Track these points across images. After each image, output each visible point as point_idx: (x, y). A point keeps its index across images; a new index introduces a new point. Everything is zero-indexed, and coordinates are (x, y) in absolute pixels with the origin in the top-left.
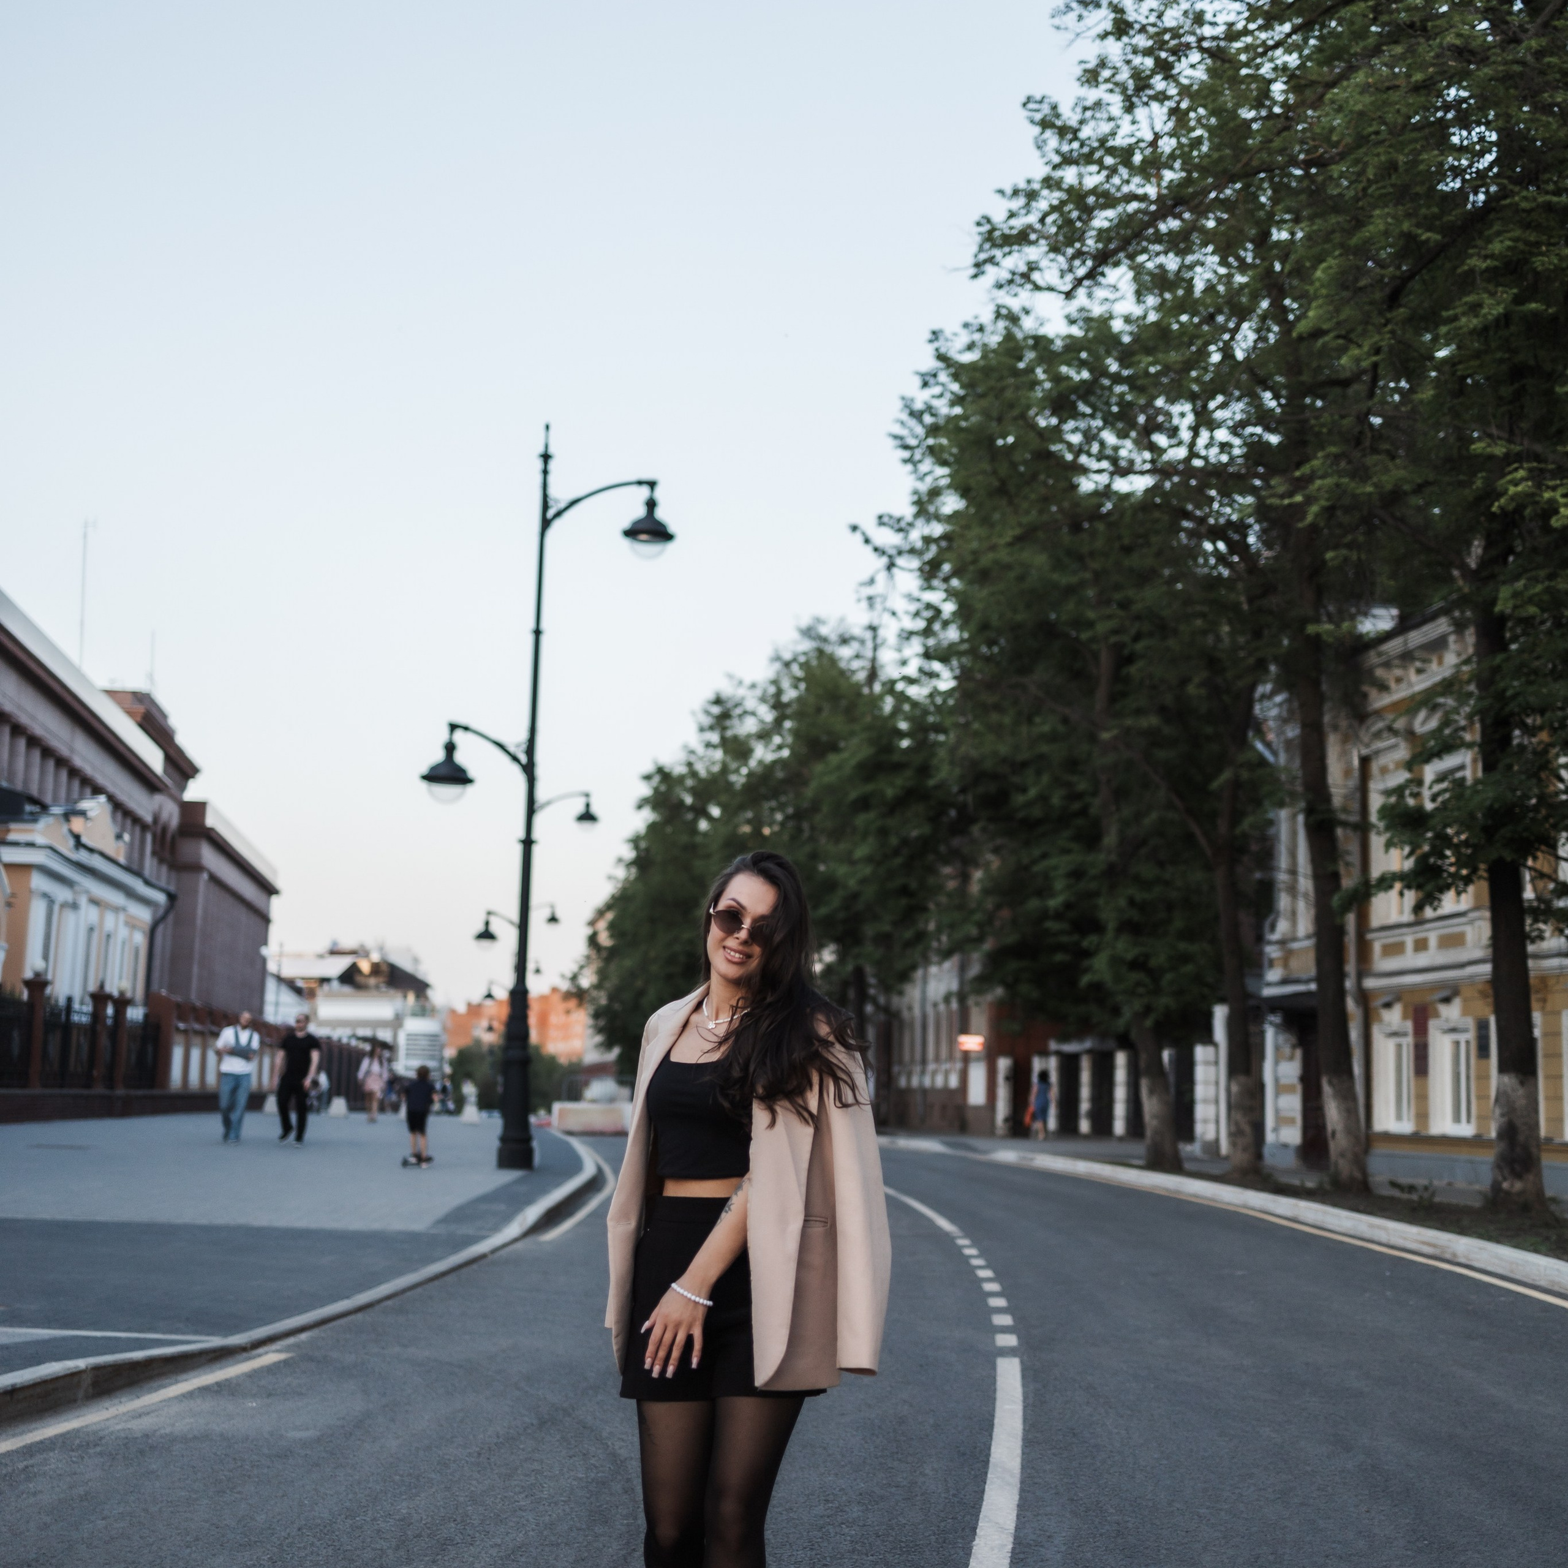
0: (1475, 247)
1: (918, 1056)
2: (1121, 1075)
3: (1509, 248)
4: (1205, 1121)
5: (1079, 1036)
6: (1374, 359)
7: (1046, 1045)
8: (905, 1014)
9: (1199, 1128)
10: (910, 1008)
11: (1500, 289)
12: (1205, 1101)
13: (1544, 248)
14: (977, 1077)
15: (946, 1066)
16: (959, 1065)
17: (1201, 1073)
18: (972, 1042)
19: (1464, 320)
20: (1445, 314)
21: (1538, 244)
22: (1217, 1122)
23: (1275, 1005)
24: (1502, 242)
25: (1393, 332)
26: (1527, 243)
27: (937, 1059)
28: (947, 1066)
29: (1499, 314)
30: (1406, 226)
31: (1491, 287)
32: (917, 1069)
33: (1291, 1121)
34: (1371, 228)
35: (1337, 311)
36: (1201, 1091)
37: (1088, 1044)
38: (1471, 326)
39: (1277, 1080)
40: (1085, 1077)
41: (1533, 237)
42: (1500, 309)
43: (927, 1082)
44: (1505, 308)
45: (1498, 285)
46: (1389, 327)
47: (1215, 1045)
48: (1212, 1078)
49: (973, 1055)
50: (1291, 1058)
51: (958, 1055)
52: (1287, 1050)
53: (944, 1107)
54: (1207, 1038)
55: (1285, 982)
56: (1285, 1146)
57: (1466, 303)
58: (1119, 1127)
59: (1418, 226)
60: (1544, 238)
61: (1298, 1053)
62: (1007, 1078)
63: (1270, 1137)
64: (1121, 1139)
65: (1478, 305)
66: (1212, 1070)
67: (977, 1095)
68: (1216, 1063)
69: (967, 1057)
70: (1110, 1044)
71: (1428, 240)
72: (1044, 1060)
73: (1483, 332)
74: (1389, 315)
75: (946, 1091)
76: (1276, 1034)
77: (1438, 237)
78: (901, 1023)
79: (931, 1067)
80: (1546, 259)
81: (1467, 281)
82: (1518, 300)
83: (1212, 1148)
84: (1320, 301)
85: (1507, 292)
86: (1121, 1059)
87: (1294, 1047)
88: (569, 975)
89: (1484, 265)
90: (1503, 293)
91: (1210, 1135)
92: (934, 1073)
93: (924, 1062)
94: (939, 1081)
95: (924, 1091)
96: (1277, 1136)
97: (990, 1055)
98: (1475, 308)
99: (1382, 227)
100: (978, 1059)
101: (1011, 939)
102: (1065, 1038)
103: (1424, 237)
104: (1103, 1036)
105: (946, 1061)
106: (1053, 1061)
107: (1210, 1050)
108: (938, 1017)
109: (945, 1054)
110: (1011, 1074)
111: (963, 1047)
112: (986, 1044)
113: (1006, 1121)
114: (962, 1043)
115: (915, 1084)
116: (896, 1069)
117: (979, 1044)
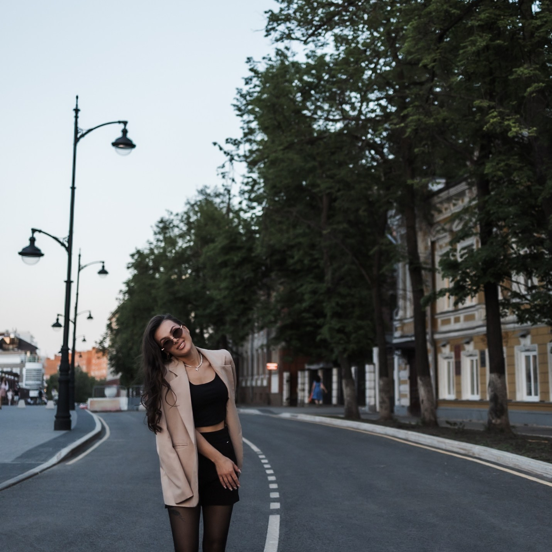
0: (474, 16)
1: (250, 373)
2: (335, 378)
3: (488, 17)
4: (370, 397)
5: (317, 362)
6: (433, 64)
7: (304, 367)
8: (245, 355)
9: (368, 400)
10: (247, 352)
11: (484, 34)
12: (370, 389)
13: (502, 17)
14: (275, 380)
15: (261, 377)
16: (267, 376)
17: (368, 376)
18: (272, 366)
19: (469, 48)
20: (462, 45)
21: (500, 15)
22: (375, 397)
23: (398, 346)
24: (485, 14)
25: (440, 53)
26: (495, 15)
27: (258, 374)
28: (263, 376)
29: (484, 45)
30: (445, 7)
31: (481, 34)
32: (250, 378)
33: (405, 396)
34: (430, 7)
35: (416, 44)
36: (368, 384)
37: (321, 365)
38: (473, 50)
39: (399, 379)
41: (497, 12)
42: (484, 43)
43: (254, 384)
44: (486, 43)
45: (483, 32)
46: (439, 51)
47: (374, 364)
48: (373, 378)
49: (273, 372)
50: (405, 369)
51: (267, 372)
52: (403, 366)
53: (261, 394)
54: (371, 362)
55: (402, 337)
56: (403, 406)
57: (471, 40)
58: (334, 401)
59: (450, 6)
60: (502, 13)
61: (408, 367)
62: (287, 381)
63: (397, 403)
64: (335, 406)
65: (476, 41)
66: (372, 375)
67: (275, 388)
68: (374, 372)
69: (270, 372)
70: (330, 365)
71: (454, 13)
72: (303, 373)
73: (478, 53)
74: (438, 45)
75: (262, 387)
76: (399, 359)
77: (459, 12)
78: (243, 358)
79: (256, 377)
80: (503, 22)
81: (470, 31)
82: (492, 40)
83: (373, 408)
84: (409, 39)
85: (487, 36)
86: (335, 371)
87: (406, 364)
88: (99, 341)
89: (477, 24)
90: (486, 36)
91: (372, 403)
92: (257, 380)
93: (252, 375)
94: (259, 383)
95: (252, 388)
96: (400, 403)
97: (280, 371)
98: (473, 43)
99: (435, 7)
100: (275, 373)
101: (288, 321)
102: (311, 363)
103: (453, 12)
104: (327, 362)
105: (262, 374)
106: (307, 373)
107: (372, 367)
108: (258, 355)
109: (261, 371)
110: (289, 379)
111: (268, 368)
112: (278, 366)
113: (287, 399)
114: (269, 366)
115: (249, 384)
116: (241, 378)
117: (275, 367)
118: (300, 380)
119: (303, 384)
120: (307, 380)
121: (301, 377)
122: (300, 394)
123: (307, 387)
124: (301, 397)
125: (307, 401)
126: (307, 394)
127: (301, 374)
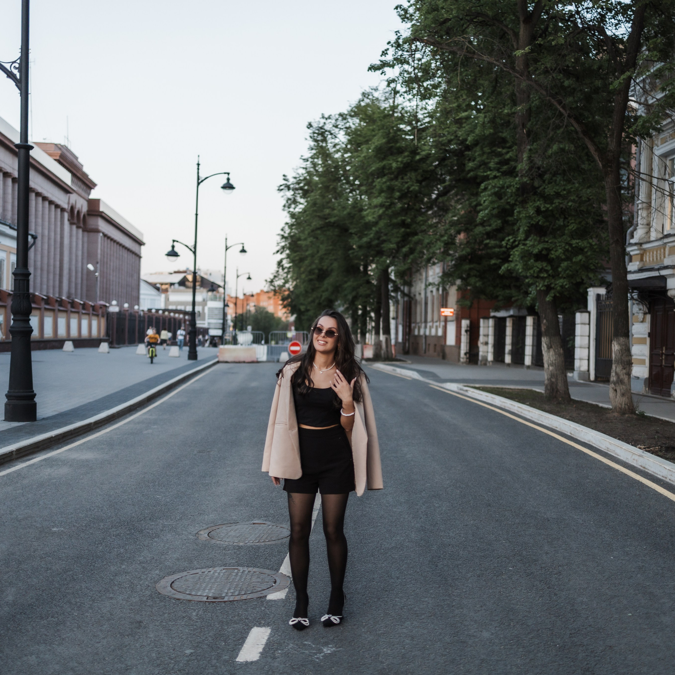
1: (423, 320)
2: (529, 330)
4: (581, 359)
5: (506, 307)
7: (489, 313)
8: (418, 297)
9: (577, 363)
10: (420, 294)
12: (581, 347)
14: (451, 329)
15: (435, 324)
16: (443, 324)
17: (580, 330)
18: (448, 312)
22: (589, 360)
23: (635, 285)
27: (432, 321)
28: (438, 324)
32: (423, 325)
33: (641, 362)
36: (578, 341)
37: (511, 312)
40: (509, 331)
43: (427, 333)
47: (589, 313)
48: (586, 333)
49: (449, 319)
50: (645, 321)
51: (442, 319)
54: (584, 309)
55: (640, 270)
58: (528, 360)
61: (649, 319)
62: (466, 331)
66: (586, 327)
67: (451, 340)
68: (589, 324)
69: (446, 319)
70: (524, 312)
72: (486, 321)
75: (437, 337)
78: (416, 302)
79: (429, 324)
83: (585, 375)
87: (645, 314)
91: (584, 368)
92: (431, 328)
93: (426, 322)
94: (433, 332)
95: (426, 337)
97: (458, 318)
100: (452, 321)
104: (520, 308)
105: (436, 322)
106: (491, 322)
107: (586, 315)
108: (433, 297)
109: (436, 318)
110: (468, 329)
111: (443, 314)
112: (455, 312)
113: (466, 354)
114: (443, 312)
115: (422, 333)
116: (413, 325)
117: (451, 312)
118: (482, 331)
119: (487, 336)
120: (491, 331)
121: (484, 327)
122: (482, 350)
123: (491, 340)
124: (483, 352)
125: (490, 357)
126: (490, 348)
127: (484, 323)
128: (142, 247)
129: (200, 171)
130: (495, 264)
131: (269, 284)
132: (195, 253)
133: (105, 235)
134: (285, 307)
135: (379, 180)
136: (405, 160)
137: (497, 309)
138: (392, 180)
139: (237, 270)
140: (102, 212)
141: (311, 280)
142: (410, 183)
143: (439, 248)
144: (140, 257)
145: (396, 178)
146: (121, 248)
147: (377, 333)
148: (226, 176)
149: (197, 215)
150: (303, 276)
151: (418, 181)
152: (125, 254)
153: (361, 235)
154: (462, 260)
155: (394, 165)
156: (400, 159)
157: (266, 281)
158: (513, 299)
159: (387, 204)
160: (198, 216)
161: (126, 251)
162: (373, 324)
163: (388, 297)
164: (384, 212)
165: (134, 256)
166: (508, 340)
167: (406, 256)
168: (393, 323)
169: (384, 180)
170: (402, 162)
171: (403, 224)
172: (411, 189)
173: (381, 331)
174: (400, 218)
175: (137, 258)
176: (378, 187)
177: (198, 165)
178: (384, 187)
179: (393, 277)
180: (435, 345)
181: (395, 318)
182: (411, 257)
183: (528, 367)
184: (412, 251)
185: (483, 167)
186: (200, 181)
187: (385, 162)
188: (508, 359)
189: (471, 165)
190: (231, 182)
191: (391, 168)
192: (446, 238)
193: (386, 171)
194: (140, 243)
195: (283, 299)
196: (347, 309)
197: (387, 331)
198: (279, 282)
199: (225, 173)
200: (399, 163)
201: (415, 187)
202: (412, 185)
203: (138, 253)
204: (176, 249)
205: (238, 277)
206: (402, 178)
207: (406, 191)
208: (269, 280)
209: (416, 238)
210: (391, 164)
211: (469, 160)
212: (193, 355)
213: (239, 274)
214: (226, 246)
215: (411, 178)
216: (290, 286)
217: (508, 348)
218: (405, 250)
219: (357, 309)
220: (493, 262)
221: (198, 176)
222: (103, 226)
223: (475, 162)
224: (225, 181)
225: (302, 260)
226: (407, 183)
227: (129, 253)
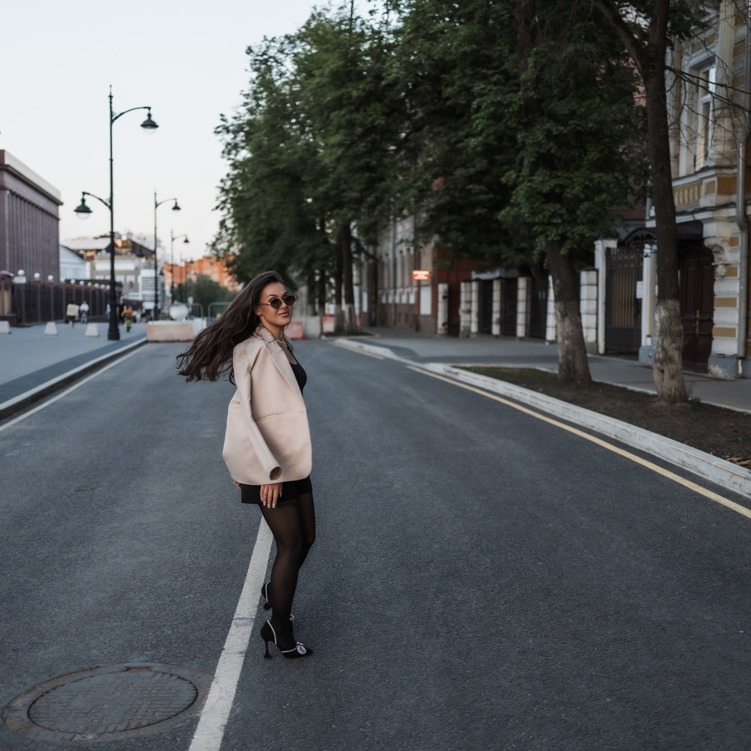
1: (392, 285)
2: (522, 295)
4: (588, 327)
5: (491, 267)
7: (470, 275)
8: (384, 259)
10: (387, 255)
12: (588, 313)
14: (426, 295)
15: (406, 290)
16: (415, 289)
17: (586, 292)
18: (422, 275)
22: (597, 329)
27: (403, 286)
28: (409, 290)
32: (392, 292)
36: (585, 306)
37: (498, 273)
40: (496, 296)
43: (397, 301)
47: (596, 271)
48: (594, 296)
49: (423, 283)
51: (415, 283)
58: (521, 331)
62: (444, 297)
66: (594, 289)
67: (426, 309)
68: (597, 285)
69: (419, 284)
70: (515, 273)
72: (468, 285)
75: (408, 305)
79: (399, 291)
83: (593, 347)
86: (522, 283)
91: (593, 339)
92: (401, 294)
93: (395, 287)
94: (404, 300)
95: (396, 306)
97: (434, 283)
100: (426, 286)
104: (509, 267)
105: (408, 287)
106: (474, 286)
107: (593, 274)
108: (403, 258)
109: (407, 282)
110: (447, 294)
111: (417, 278)
112: (430, 275)
113: (444, 324)
114: (416, 275)
115: (390, 300)
116: (380, 292)
117: (426, 275)
118: (463, 297)
119: (470, 302)
120: (474, 297)
121: (466, 292)
122: (464, 319)
123: (474, 307)
124: (465, 322)
125: (474, 328)
126: (474, 318)
127: (465, 287)
128: (60, 208)
129: (113, 105)
130: (480, 215)
131: (210, 249)
132: (111, 208)
133: (13, 193)
134: (230, 274)
135: (336, 112)
136: (368, 87)
137: (482, 270)
138: (351, 112)
139: (172, 232)
140: (8, 166)
141: (259, 242)
142: (375, 116)
143: (411, 195)
144: (58, 219)
145: (357, 110)
146: (34, 209)
147: (339, 302)
148: (147, 111)
149: (111, 160)
150: (250, 238)
151: (384, 114)
152: (39, 215)
153: (316, 182)
154: (440, 209)
155: (355, 93)
156: (361, 86)
157: (207, 244)
158: (503, 256)
159: (347, 142)
160: (114, 162)
161: (40, 212)
162: (333, 292)
163: (351, 260)
164: (343, 153)
165: (50, 218)
166: (496, 307)
167: (372, 207)
168: (356, 289)
169: (342, 112)
170: (364, 89)
171: (367, 168)
172: (376, 123)
173: (343, 301)
174: (363, 161)
175: (54, 221)
176: (335, 122)
177: (111, 97)
178: (343, 121)
179: (355, 233)
180: (407, 315)
181: (359, 284)
182: (379, 208)
183: (521, 339)
184: (379, 201)
185: (464, 93)
186: (114, 117)
187: (343, 90)
188: (496, 330)
189: (449, 90)
190: (153, 118)
191: (350, 97)
192: (419, 183)
193: (345, 102)
194: (57, 203)
195: (228, 265)
196: (302, 275)
197: (350, 300)
198: (223, 246)
199: (145, 108)
200: (360, 91)
201: (381, 121)
202: (377, 119)
203: (56, 215)
204: (87, 204)
205: (173, 239)
206: (365, 111)
207: (370, 126)
208: (210, 243)
209: (383, 185)
210: (350, 92)
211: (447, 86)
212: (114, 335)
213: (174, 236)
214: (156, 203)
215: (375, 110)
216: (235, 249)
217: (496, 316)
218: (370, 199)
219: (313, 275)
220: (478, 211)
221: (111, 112)
222: (9, 182)
223: (455, 87)
224: (146, 118)
225: (247, 217)
226: (370, 116)
227: (44, 214)
